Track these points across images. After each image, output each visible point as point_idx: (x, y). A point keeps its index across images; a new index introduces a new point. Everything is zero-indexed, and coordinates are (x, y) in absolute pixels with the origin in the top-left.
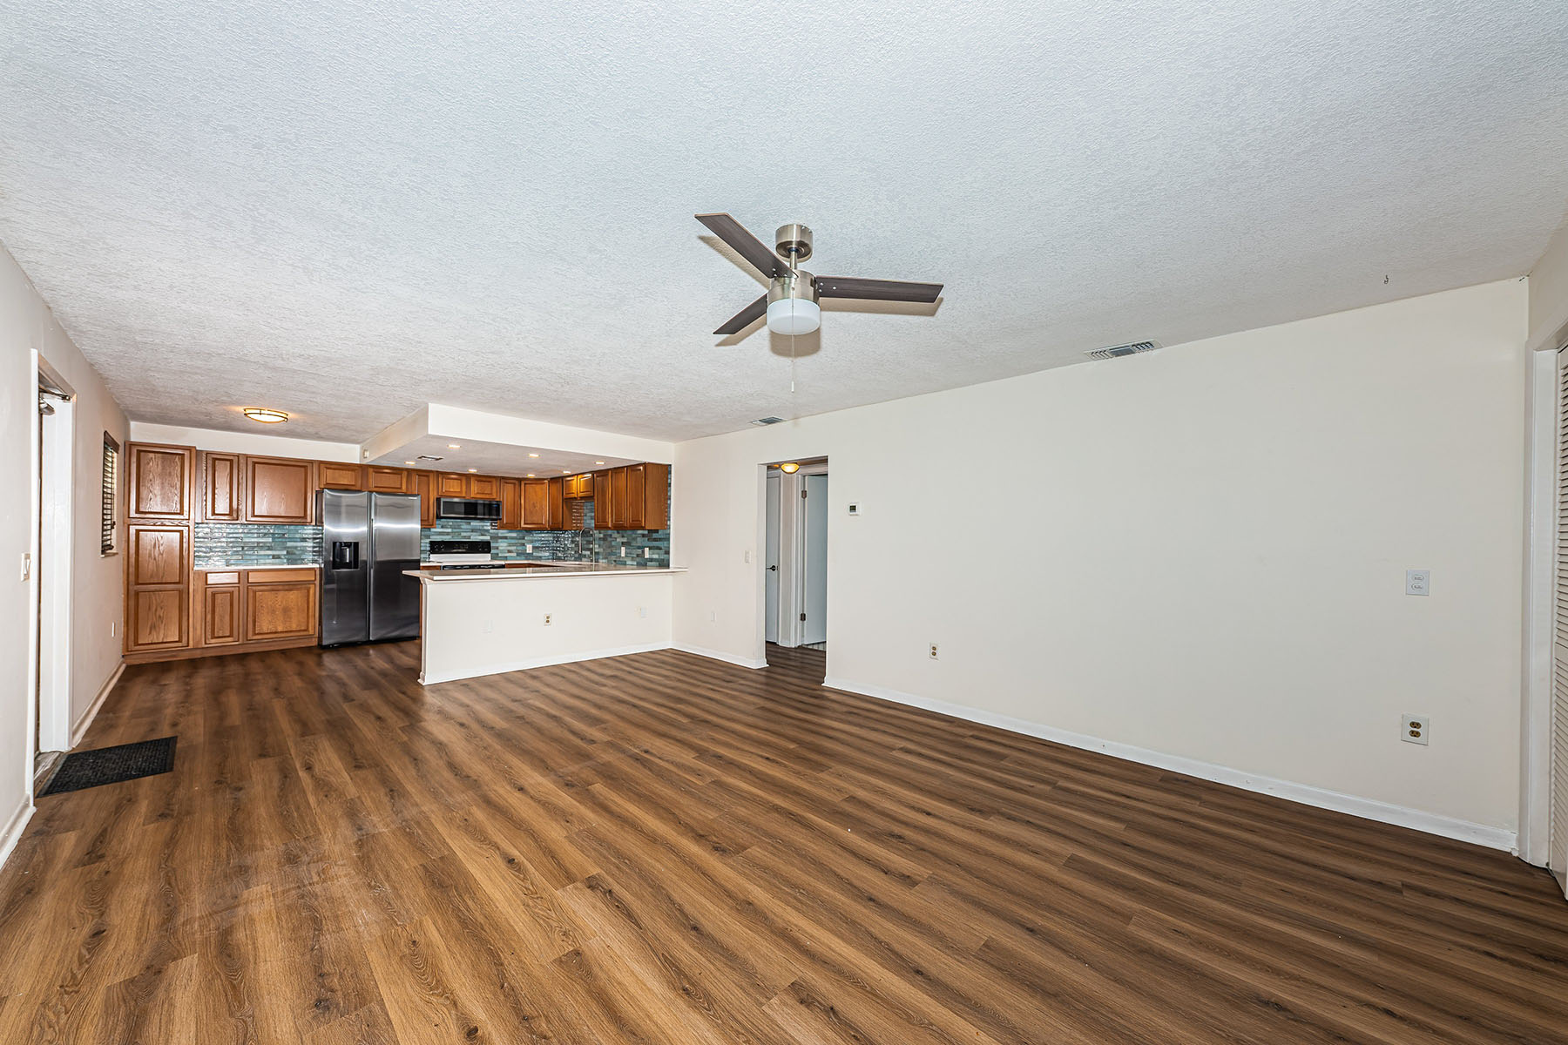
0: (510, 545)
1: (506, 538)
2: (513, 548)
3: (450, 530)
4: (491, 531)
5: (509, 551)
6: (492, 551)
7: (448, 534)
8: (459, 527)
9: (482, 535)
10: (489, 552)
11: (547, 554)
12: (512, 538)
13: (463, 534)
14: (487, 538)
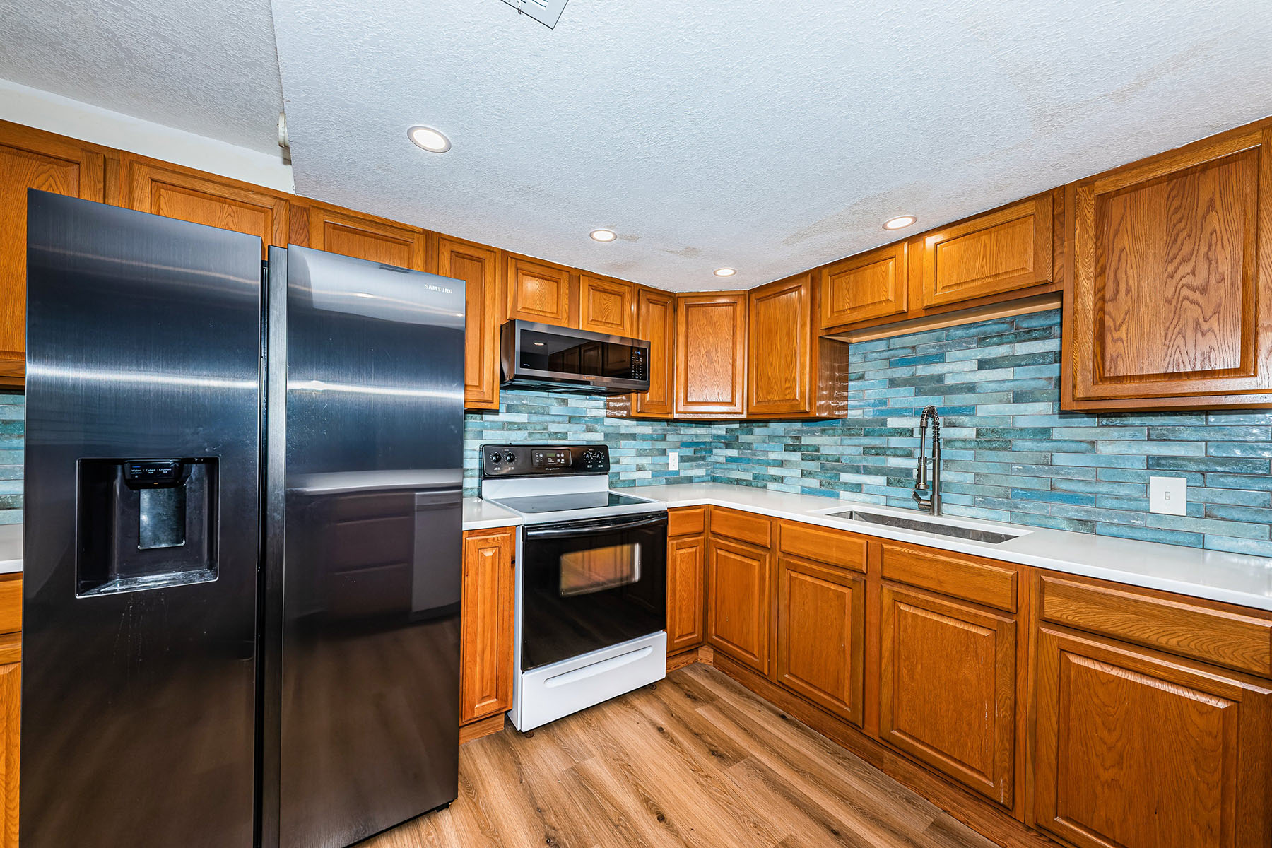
0: (641, 453)
1: (633, 437)
2: (645, 461)
3: (522, 418)
4: (608, 421)
5: (640, 469)
6: (613, 468)
7: (520, 427)
8: (545, 411)
9: (590, 431)
10: (605, 470)
11: (702, 472)
12: (644, 437)
13: (553, 428)
14: (598, 438)
